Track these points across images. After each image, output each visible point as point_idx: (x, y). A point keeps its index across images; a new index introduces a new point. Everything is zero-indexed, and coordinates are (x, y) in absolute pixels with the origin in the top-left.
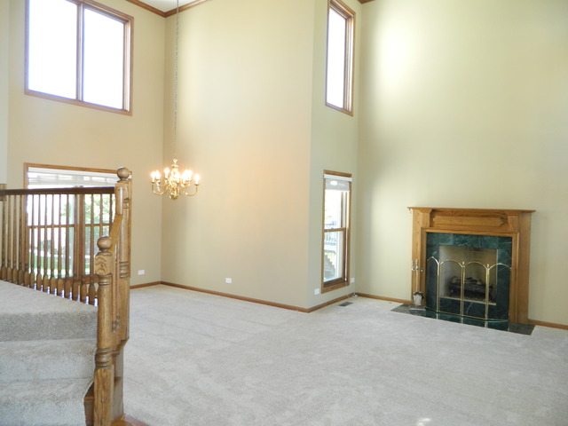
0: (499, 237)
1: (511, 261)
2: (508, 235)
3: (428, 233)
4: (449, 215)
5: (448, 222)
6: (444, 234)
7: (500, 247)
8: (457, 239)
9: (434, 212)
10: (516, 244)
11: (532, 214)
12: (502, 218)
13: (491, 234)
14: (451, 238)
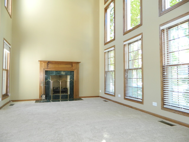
0: (70, 71)
1: (74, 79)
2: (73, 70)
3: (46, 71)
4: (54, 64)
5: (54, 66)
6: (52, 71)
7: (70, 75)
8: (57, 73)
9: (49, 63)
10: (75, 73)
11: (80, 63)
12: (71, 65)
13: (68, 70)
14: (55, 72)
